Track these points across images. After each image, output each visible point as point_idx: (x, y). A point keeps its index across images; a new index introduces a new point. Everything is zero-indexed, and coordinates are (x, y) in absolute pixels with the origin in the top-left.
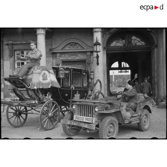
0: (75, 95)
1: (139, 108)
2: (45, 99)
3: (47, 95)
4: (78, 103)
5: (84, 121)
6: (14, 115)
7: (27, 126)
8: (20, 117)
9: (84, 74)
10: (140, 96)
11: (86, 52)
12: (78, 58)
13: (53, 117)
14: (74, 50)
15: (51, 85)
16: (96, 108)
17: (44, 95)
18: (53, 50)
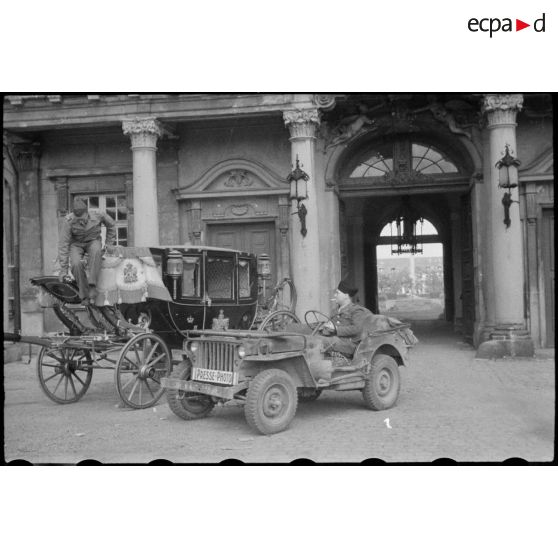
0: (215, 320)
1: (362, 351)
2: (131, 331)
3: (140, 320)
4: (202, 338)
5: (215, 381)
6: (57, 373)
7: (91, 400)
8: (73, 376)
9: (243, 264)
10: (379, 322)
11: (276, 197)
12: (254, 216)
13: (150, 376)
14: (241, 191)
15: (146, 295)
16: (242, 348)
17: (130, 320)
18: (181, 192)
